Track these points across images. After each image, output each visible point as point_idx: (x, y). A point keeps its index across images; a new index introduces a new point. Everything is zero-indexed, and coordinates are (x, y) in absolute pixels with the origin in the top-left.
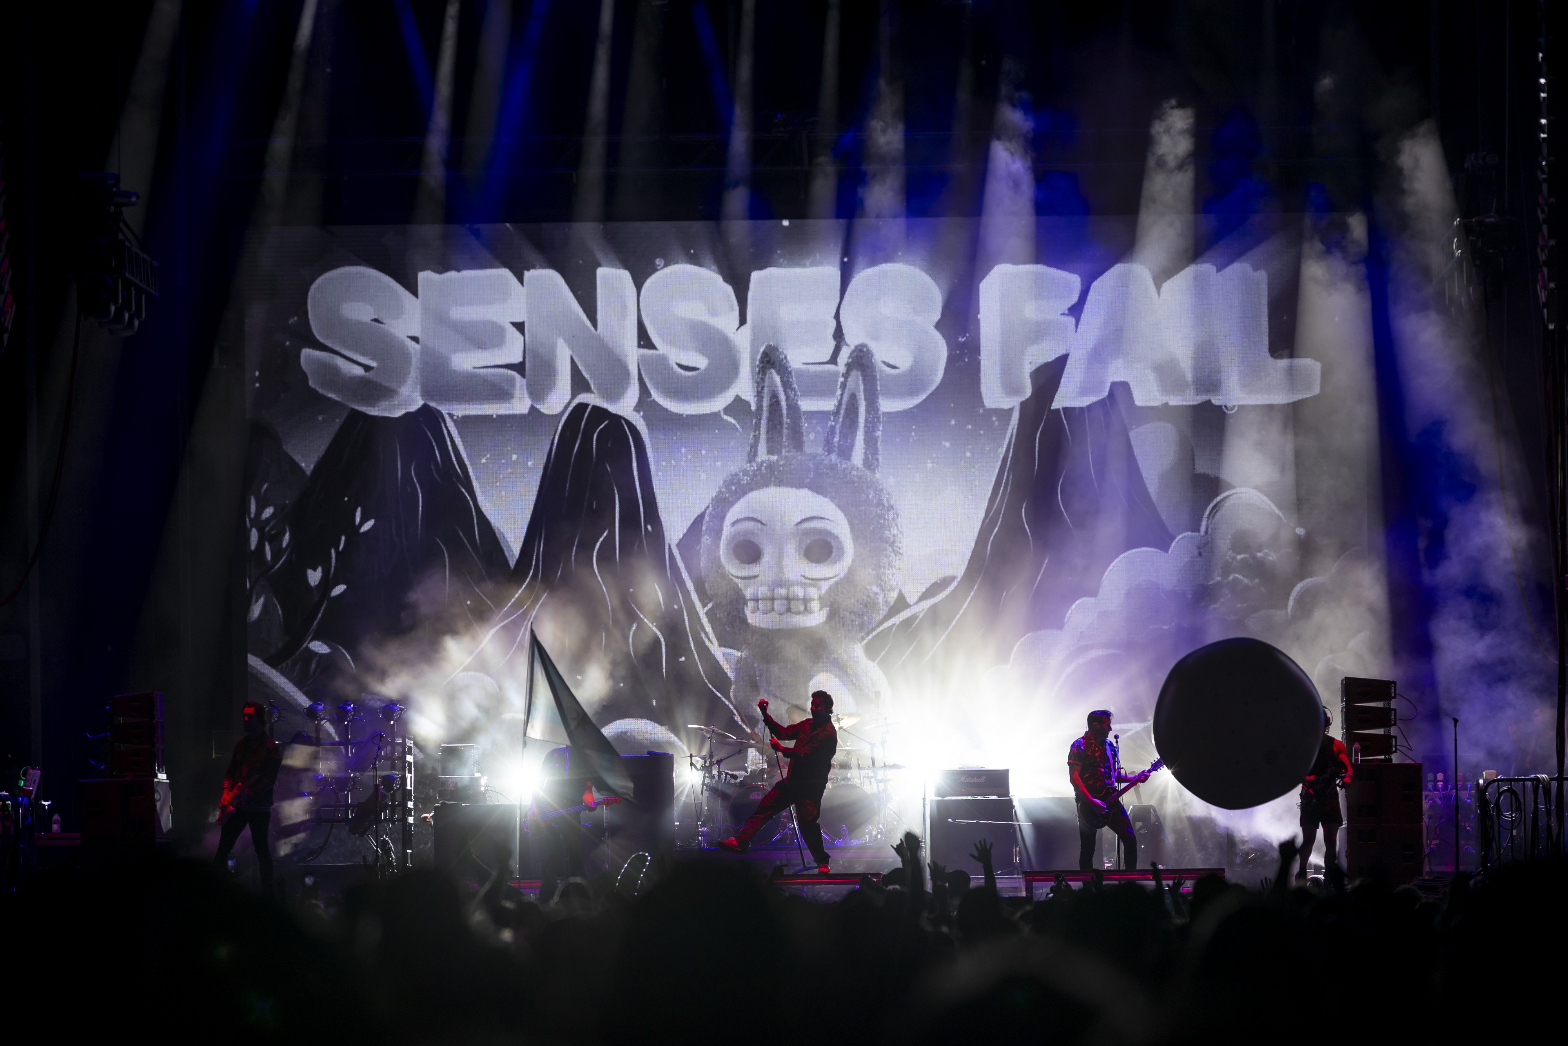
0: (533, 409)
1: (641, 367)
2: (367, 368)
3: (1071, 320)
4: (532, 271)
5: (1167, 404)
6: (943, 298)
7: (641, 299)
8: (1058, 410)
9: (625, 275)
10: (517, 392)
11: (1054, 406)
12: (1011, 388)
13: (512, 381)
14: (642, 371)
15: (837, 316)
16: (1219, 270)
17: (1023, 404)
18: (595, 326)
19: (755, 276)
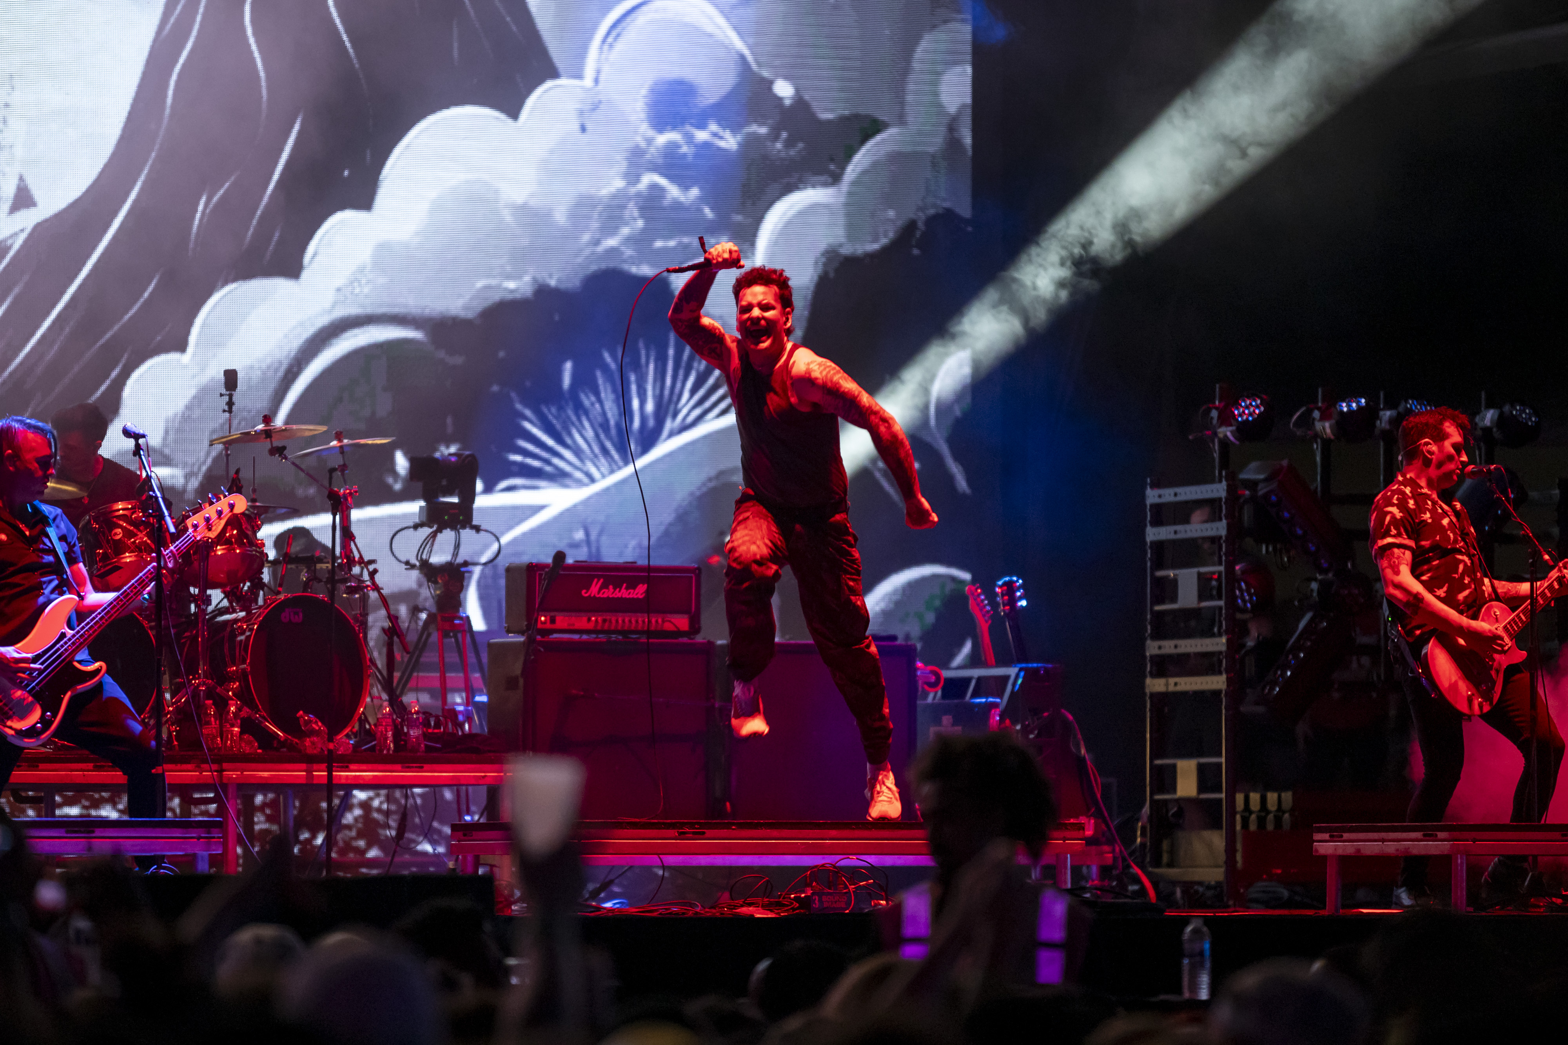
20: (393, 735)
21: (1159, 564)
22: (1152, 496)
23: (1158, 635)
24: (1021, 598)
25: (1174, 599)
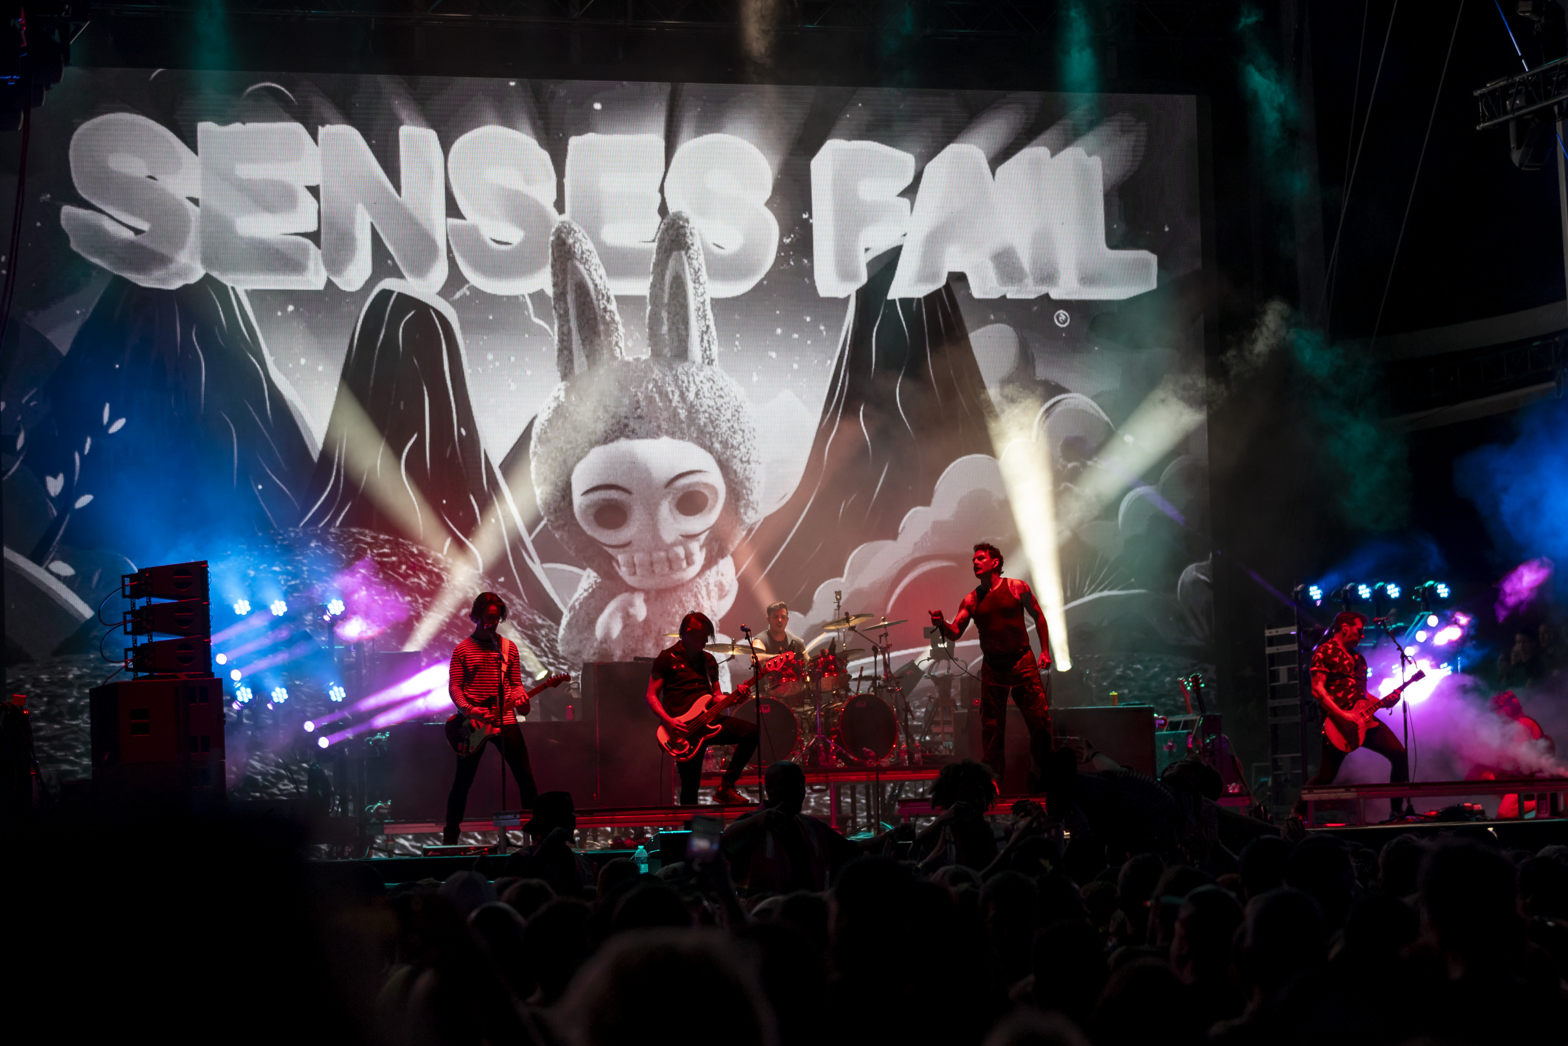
0: (330, 283)
1: (450, 238)
2: (137, 232)
3: (906, 202)
4: (328, 126)
5: (1004, 297)
6: (773, 174)
7: (449, 165)
8: (894, 300)
9: (431, 136)
10: (311, 265)
11: (891, 296)
12: (845, 273)
13: (305, 251)
14: (451, 242)
15: (662, 190)
16: (1053, 154)
17: (859, 292)
18: (398, 188)
19: (574, 142)
20: (908, 757)
21: (1272, 664)
22: (1268, 633)
23: (1273, 697)
24: (1202, 683)
25: (1278, 681)
